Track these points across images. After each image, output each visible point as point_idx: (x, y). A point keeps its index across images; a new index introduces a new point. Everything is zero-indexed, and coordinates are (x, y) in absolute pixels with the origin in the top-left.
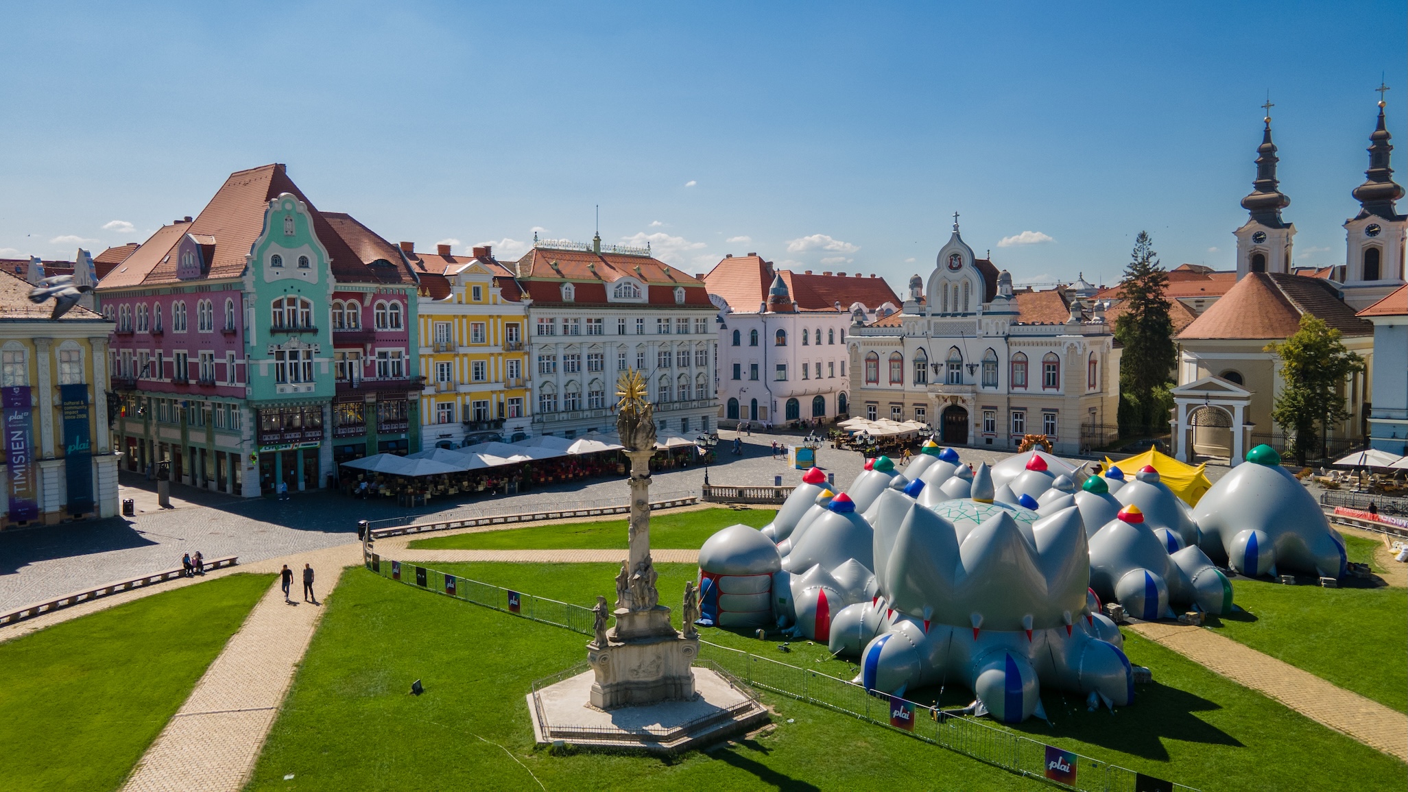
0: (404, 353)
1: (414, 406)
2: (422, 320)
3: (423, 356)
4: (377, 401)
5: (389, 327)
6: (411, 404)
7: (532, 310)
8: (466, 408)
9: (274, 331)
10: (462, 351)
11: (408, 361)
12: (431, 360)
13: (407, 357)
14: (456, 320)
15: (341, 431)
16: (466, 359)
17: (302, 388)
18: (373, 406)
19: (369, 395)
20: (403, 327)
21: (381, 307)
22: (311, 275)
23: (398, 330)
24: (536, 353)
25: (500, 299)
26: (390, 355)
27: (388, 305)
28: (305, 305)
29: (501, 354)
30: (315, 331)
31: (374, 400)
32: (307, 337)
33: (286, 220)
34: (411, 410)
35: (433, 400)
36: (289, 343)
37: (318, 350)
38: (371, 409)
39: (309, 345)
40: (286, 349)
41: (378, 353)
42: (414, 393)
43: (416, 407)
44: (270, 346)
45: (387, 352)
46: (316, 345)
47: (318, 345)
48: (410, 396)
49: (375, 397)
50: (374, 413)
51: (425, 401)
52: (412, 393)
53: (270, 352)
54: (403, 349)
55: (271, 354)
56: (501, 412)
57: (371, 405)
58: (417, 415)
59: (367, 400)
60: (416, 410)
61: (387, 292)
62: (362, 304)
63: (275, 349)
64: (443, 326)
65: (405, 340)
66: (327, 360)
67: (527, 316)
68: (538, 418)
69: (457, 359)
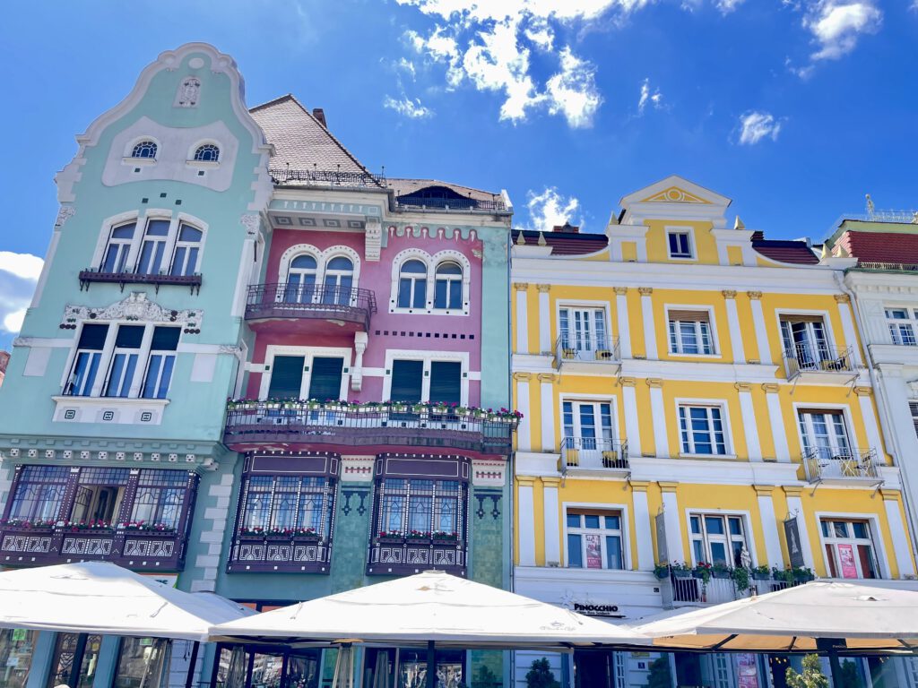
0: (465, 368)
1: (488, 504)
2: (523, 296)
3: (526, 377)
4: (378, 480)
5: (429, 307)
6: (481, 498)
7: (858, 279)
8: (660, 524)
10: (641, 370)
12: (546, 386)
13: (475, 376)
14: (624, 299)
16: (656, 394)
17: (131, 412)
18: (363, 495)
19: (355, 464)
20: (466, 308)
21: (416, 264)
23: (454, 313)
26: (427, 368)
27: (432, 263)
28: (188, 232)
29: (771, 388)
31: (367, 478)
32: (173, 295)
33: (186, 84)
34: (481, 516)
35: (551, 494)
36: (121, 306)
37: (194, 325)
38: (355, 501)
39: (174, 313)
40: (111, 319)
41: (395, 362)
42: (492, 469)
43: (495, 510)
44: (71, 310)
45: (420, 363)
46: (193, 315)
47: (198, 315)
48: (480, 476)
49: (370, 468)
50: (361, 513)
51: (525, 495)
52: (486, 469)
53: (67, 323)
54: (463, 357)
55: (68, 327)
56: (795, 550)
57: (355, 489)
58: (498, 532)
59: (346, 477)
60: (495, 517)
61: (428, 233)
62: (362, 254)
63: (81, 317)
64: (586, 314)
65: (472, 337)
66: (215, 349)
67: (846, 296)
69: (629, 392)
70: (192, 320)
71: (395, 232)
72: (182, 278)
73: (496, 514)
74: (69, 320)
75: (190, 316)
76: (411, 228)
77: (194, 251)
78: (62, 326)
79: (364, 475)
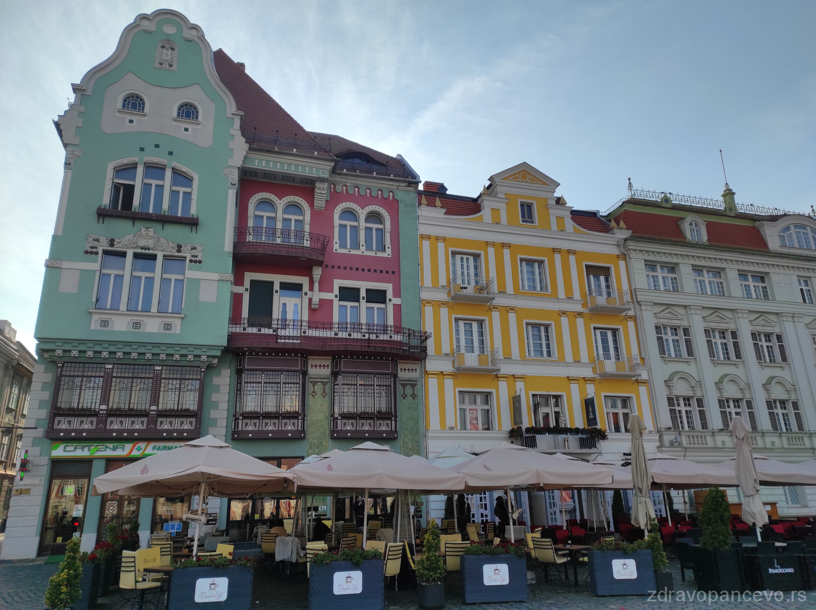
0: (389, 295)
1: (409, 390)
2: (426, 244)
3: (430, 302)
4: (334, 374)
5: (363, 249)
6: (404, 386)
7: (632, 245)
8: (516, 402)
9: (102, 214)
10: (499, 301)
11: (399, 309)
12: (445, 311)
13: (397, 301)
14: (491, 251)
15: (245, 425)
16: (512, 317)
17: (153, 323)
18: (324, 384)
19: (318, 362)
20: (389, 251)
21: (350, 214)
22: (199, 133)
23: (380, 254)
24: (649, 320)
25: (571, 224)
26: (363, 293)
27: (362, 213)
28: (181, 177)
29: (580, 314)
30: (193, 223)
31: (327, 372)
32: (175, 231)
33: (163, 47)
34: (404, 398)
35: (449, 383)
36: (135, 238)
37: (197, 257)
38: (319, 388)
39: (179, 247)
40: (128, 248)
41: (340, 288)
42: (411, 367)
43: (413, 394)
44: (92, 239)
45: (358, 290)
46: (195, 248)
47: (199, 249)
48: (403, 371)
49: (328, 366)
50: (324, 396)
51: (432, 383)
52: (407, 367)
53: (90, 250)
54: (388, 287)
55: (92, 253)
56: (591, 416)
57: (318, 380)
58: (416, 408)
59: (312, 371)
60: (414, 398)
61: (359, 191)
62: (312, 204)
63: (101, 246)
64: (467, 259)
65: (393, 273)
66: (216, 276)
67: (624, 257)
68: (668, 438)
69: (496, 315)
70: (195, 252)
71: (334, 189)
72: (180, 218)
73: (414, 396)
74: (92, 247)
75: (192, 249)
76: (346, 186)
77: (188, 195)
78: (86, 252)
79: (324, 370)
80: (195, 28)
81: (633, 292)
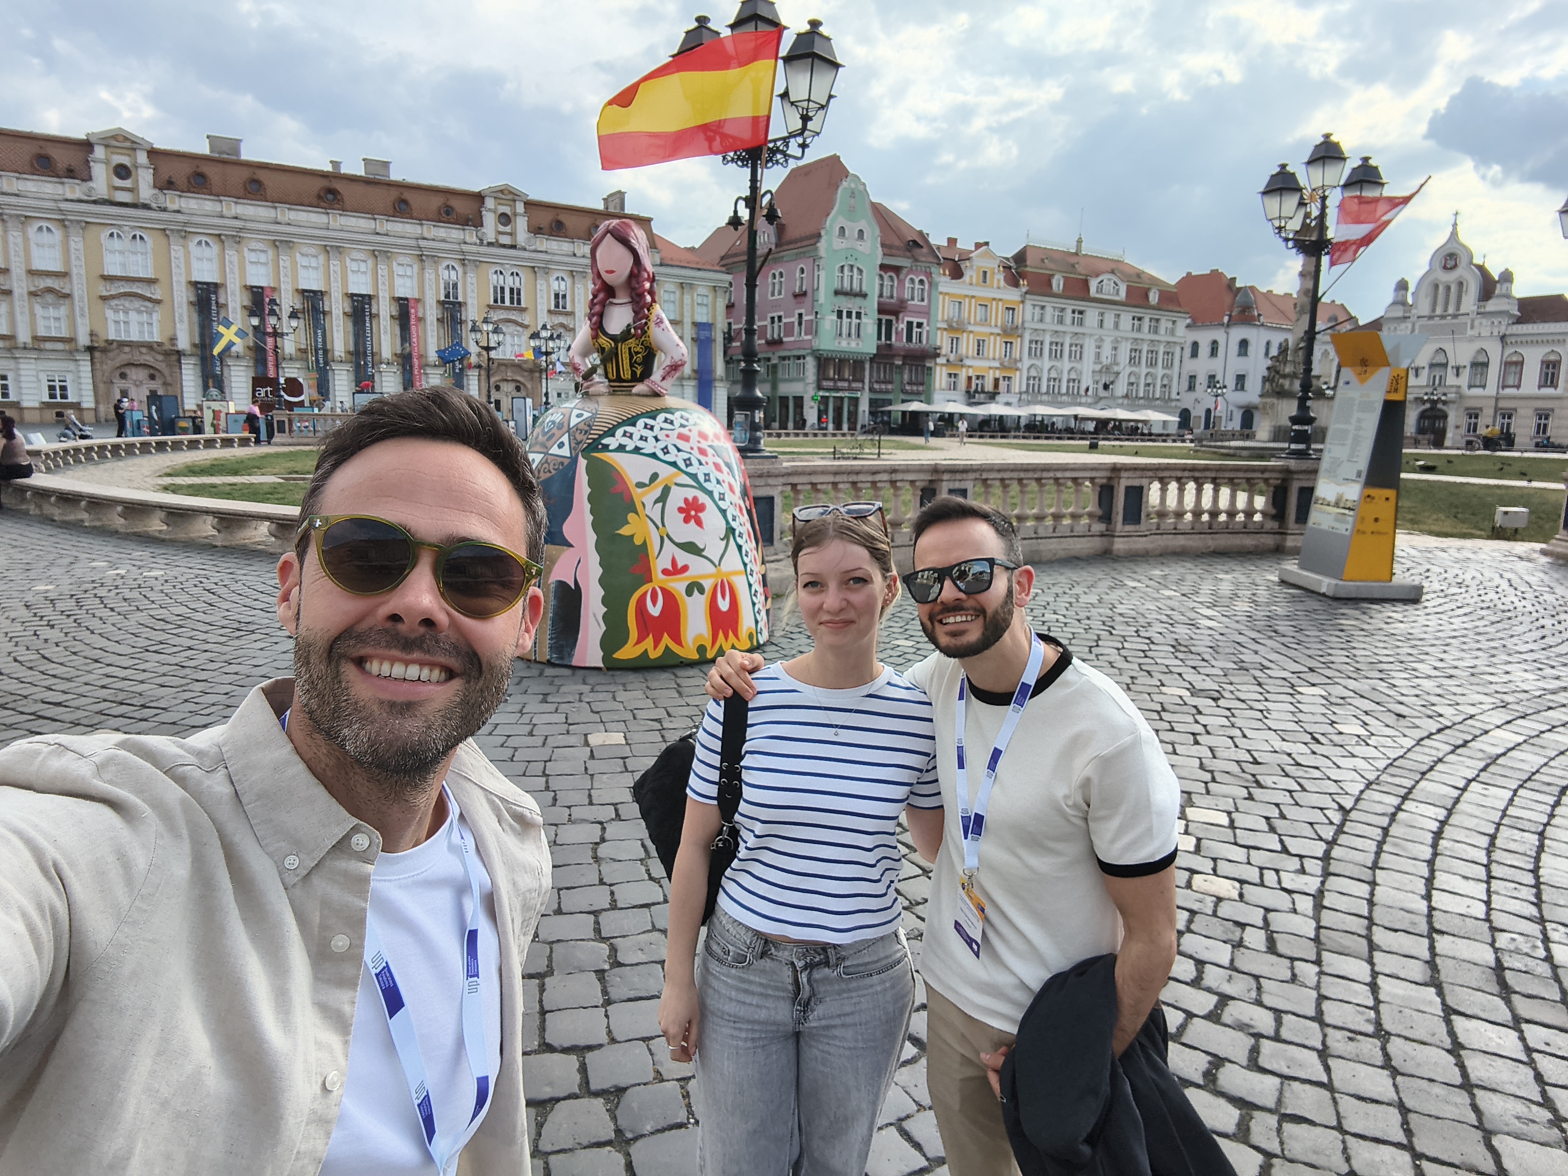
0: (925, 325)
1: (929, 372)
2: (941, 297)
3: (938, 329)
4: (903, 364)
5: (916, 301)
6: (928, 370)
7: (1028, 296)
8: (969, 378)
9: (837, 293)
10: (970, 328)
11: (928, 332)
12: (945, 333)
13: (928, 328)
14: (967, 300)
15: (876, 386)
16: (971, 336)
17: (853, 345)
18: (900, 368)
19: (898, 358)
20: (926, 302)
21: (912, 281)
22: (864, 247)
23: (923, 303)
24: (1027, 337)
25: (1002, 283)
26: (915, 324)
27: (917, 281)
28: (860, 271)
29: (999, 335)
30: (865, 296)
32: (859, 301)
33: (850, 197)
34: (927, 376)
35: (943, 369)
37: (866, 312)
38: (898, 370)
39: (861, 307)
40: (844, 309)
41: (907, 322)
42: (931, 361)
43: (931, 374)
44: (833, 305)
45: (913, 322)
47: (867, 307)
48: (928, 364)
50: (899, 374)
51: (938, 368)
52: (929, 361)
53: (833, 310)
54: (925, 321)
56: (996, 385)
58: (931, 380)
60: (931, 376)
62: (898, 277)
63: (836, 307)
64: (956, 304)
65: (927, 313)
66: (873, 320)
67: (1023, 302)
68: (1024, 396)
69: (965, 335)
70: (865, 310)
71: (908, 269)
72: (860, 293)
75: (864, 308)
77: (862, 280)
78: (831, 311)
80: (864, 184)
81: (1023, 322)
